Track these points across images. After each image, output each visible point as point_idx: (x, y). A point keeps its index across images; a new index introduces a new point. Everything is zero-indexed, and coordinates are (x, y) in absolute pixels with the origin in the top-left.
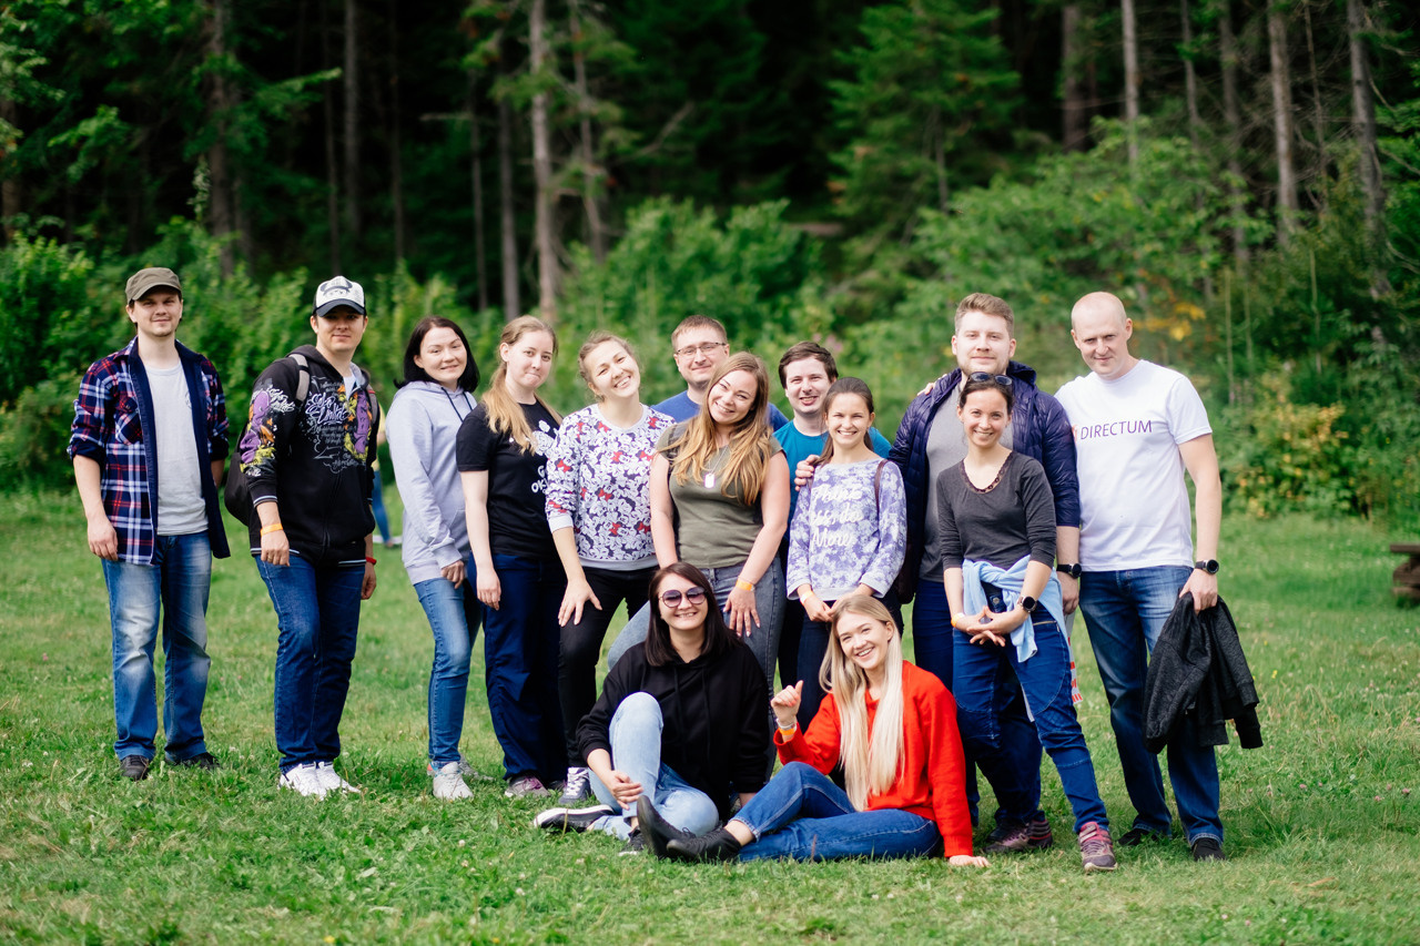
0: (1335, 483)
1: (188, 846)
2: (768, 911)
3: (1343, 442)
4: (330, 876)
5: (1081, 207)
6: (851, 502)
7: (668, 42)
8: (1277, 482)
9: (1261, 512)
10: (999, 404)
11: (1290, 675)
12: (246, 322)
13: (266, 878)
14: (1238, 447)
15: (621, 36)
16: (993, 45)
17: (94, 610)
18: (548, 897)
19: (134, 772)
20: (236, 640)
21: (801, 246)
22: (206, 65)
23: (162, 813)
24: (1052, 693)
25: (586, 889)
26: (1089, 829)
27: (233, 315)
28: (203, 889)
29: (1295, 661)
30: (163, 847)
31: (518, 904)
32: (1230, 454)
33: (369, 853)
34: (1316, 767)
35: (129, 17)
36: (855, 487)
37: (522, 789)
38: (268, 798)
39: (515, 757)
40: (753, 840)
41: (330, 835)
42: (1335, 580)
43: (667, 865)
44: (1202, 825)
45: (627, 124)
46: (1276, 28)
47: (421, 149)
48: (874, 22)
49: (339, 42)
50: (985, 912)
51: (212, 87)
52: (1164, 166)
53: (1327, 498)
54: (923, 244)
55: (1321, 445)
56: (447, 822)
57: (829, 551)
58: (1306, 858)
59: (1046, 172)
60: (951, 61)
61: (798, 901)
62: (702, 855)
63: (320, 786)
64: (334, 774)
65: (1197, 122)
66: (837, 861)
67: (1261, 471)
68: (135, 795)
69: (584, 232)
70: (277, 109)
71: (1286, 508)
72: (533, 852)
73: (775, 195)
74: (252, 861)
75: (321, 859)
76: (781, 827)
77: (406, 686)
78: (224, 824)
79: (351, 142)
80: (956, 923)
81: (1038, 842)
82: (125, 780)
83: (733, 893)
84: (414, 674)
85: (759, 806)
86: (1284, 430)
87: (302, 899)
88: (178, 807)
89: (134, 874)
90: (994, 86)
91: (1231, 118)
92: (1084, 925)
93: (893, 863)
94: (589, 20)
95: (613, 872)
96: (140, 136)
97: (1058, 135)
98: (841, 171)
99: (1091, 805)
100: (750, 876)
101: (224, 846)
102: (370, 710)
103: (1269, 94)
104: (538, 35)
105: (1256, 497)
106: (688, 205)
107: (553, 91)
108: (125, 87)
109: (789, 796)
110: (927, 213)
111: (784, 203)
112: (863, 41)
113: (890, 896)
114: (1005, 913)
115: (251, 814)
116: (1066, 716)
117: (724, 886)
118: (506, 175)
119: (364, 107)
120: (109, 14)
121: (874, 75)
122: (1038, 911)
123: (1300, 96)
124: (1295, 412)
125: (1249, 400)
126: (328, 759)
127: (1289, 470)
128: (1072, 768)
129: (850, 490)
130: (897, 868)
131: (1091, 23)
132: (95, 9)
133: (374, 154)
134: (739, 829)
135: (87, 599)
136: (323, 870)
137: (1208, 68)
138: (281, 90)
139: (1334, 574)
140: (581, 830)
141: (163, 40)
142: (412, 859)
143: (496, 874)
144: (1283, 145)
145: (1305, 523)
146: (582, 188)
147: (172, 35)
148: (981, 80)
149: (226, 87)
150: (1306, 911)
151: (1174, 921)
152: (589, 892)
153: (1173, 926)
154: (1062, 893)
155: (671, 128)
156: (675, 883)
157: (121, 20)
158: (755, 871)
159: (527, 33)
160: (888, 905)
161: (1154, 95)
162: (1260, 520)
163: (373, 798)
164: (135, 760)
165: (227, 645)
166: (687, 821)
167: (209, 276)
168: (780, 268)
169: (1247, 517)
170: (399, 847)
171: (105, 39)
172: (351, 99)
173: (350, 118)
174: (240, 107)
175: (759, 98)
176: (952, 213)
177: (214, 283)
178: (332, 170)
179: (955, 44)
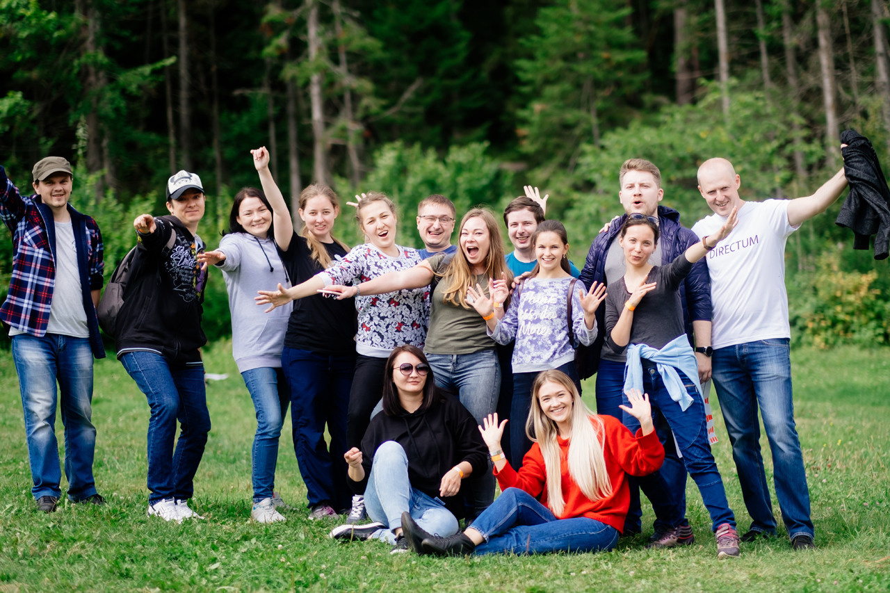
0: (873, 324)
1: (87, 551)
2: (498, 584)
3: (878, 297)
4: (188, 569)
5: (692, 141)
6: (549, 305)
7: (403, 38)
8: (834, 324)
9: (823, 345)
10: (649, 235)
11: (850, 443)
12: (115, 230)
13: (143, 570)
14: (806, 301)
15: (371, 34)
16: (626, 34)
17: (12, 423)
18: (343, 579)
19: (46, 507)
20: (113, 437)
21: (498, 175)
22: (83, 59)
23: (67, 531)
24: (694, 435)
25: (369, 574)
26: (724, 529)
27: (105, 225)
28: (99, 577)
29: (852, 435)
30: (69, 552)
31: (322, 584)
32: (800, 306)
33: (214, 554)
34: (874, 494)
35: (29, 25)
36: (553, 295)
37: (321, 513)
38: (142, 522)
39: (315, 491)
40: (484, 542)
41: (186, 543)
42: (876, 388)
43: (425, 558)
44: (799, 526)
45: (377, 94)
46: (822, 18)
47: (234, 116)
48: (546, 18)
49: (174, 44)
50: (650, 580)
51: (87, 74)
52: (747, 112)
53: (867, 334)
54: (583, 169)
55: (862, 299)
56: (269, 534)
57: (531, 338)
58: (871, 546)
59: (667, 118)
60: (599, 44)
61: (519, 578)
62: (450, 552)
63: (177, 516)
64: (187, 508)
65: (769, 85)
66: (544, 554)
67: (822, 317)
68: (48, 520)
69: (347, 171)
70: (133, 88)
71: (840, 341)
72: (330, 553)
73: (480, 140)
74: (132, 561)
75: (181, 559)
76: (502, 532)
77: (234, 461)
78: (113, 537)
79: (184, 111)
80: (631, 588)
81: (684, 540)
82: (41, 513)
83: (472, 575)
84: (239, 454)
85: (487, 518)
86: (836, 289)
87: (169, 583)
88: (79, 527)
89: (49, 569)
90: (629, 61)
91: (792, 81)
92: (721, 588)
93: (584, 555)
94: (349, 23)
95: (387, 563)
96: (37, 109)
97: (673, 98)
98: (524, 122)
99: (724, 512)
100: (484, 564)
101: (112, 551)
102: (210, 476)
103: (819, 65)
104: (314, 35)
105: (819, 335)
106: (417, 148)
107: (325, 73)
108: (27, 74)
109: (508, 511)
110: (586, 147)
111: (486, 144)
112: (538, 31)
113: (584, 573)
114: (665, 581)
115: (130, 531)
116: (705, 451)
117: (466, 570)
118: (292, 133)
119: (193, 88)
120: (15, 24)
121: (546, 55)
122: (688, 579)
123: (840, 65)
124: (844, 278)
125: (813, 268)
126: (183, 499)
127: (842, 316)
128: (709, 486)
129: (549, 297)
130: (586, 558)
131: (695, 20)
132: (5, 21)
133: (201, 122)
134: (474, 534)
135: (7, 416)
136: (182, 566)
137: (776, 49)
138: (136, 74)
139: (875, 384)
140: (363, 539)
141: (53, 42)
142: (245, 558)
143: (304, 566)
144: (829, 99)
145: (854, 351)
146: (346, 138)
147: (59, 37)
148: (619, 57)
149: (97, 73)
150: (877, 575)
151: (784, 584)
152: (371, 575)
153: (783, 587)
154: (704, 569)
155: (408, 95)
156: (431, 569)
157: (24, 28)
158: (487, 561)
159: (306, 32)
160: (583, 578)
161: (738, 69)
162: (822, 350)
163: (215, 521)
164: (47, 499)
165: (107, 440)
166: (438, 530)
167: (88, 199)
168: (485, 188)
169: (813, 348)
170: (236, 551)
171: (12, 42)
172: (185, 81)
173: (184, 95)
174: (107, 88)
175: (467, 76)
176: (603, 148)
177: (92, 203)
178: (172, 131)
179: (601, 33)
